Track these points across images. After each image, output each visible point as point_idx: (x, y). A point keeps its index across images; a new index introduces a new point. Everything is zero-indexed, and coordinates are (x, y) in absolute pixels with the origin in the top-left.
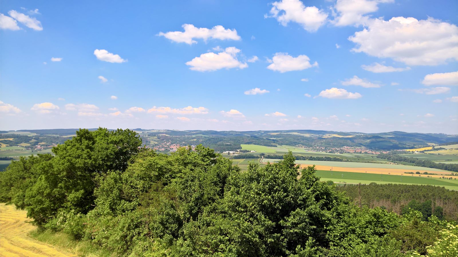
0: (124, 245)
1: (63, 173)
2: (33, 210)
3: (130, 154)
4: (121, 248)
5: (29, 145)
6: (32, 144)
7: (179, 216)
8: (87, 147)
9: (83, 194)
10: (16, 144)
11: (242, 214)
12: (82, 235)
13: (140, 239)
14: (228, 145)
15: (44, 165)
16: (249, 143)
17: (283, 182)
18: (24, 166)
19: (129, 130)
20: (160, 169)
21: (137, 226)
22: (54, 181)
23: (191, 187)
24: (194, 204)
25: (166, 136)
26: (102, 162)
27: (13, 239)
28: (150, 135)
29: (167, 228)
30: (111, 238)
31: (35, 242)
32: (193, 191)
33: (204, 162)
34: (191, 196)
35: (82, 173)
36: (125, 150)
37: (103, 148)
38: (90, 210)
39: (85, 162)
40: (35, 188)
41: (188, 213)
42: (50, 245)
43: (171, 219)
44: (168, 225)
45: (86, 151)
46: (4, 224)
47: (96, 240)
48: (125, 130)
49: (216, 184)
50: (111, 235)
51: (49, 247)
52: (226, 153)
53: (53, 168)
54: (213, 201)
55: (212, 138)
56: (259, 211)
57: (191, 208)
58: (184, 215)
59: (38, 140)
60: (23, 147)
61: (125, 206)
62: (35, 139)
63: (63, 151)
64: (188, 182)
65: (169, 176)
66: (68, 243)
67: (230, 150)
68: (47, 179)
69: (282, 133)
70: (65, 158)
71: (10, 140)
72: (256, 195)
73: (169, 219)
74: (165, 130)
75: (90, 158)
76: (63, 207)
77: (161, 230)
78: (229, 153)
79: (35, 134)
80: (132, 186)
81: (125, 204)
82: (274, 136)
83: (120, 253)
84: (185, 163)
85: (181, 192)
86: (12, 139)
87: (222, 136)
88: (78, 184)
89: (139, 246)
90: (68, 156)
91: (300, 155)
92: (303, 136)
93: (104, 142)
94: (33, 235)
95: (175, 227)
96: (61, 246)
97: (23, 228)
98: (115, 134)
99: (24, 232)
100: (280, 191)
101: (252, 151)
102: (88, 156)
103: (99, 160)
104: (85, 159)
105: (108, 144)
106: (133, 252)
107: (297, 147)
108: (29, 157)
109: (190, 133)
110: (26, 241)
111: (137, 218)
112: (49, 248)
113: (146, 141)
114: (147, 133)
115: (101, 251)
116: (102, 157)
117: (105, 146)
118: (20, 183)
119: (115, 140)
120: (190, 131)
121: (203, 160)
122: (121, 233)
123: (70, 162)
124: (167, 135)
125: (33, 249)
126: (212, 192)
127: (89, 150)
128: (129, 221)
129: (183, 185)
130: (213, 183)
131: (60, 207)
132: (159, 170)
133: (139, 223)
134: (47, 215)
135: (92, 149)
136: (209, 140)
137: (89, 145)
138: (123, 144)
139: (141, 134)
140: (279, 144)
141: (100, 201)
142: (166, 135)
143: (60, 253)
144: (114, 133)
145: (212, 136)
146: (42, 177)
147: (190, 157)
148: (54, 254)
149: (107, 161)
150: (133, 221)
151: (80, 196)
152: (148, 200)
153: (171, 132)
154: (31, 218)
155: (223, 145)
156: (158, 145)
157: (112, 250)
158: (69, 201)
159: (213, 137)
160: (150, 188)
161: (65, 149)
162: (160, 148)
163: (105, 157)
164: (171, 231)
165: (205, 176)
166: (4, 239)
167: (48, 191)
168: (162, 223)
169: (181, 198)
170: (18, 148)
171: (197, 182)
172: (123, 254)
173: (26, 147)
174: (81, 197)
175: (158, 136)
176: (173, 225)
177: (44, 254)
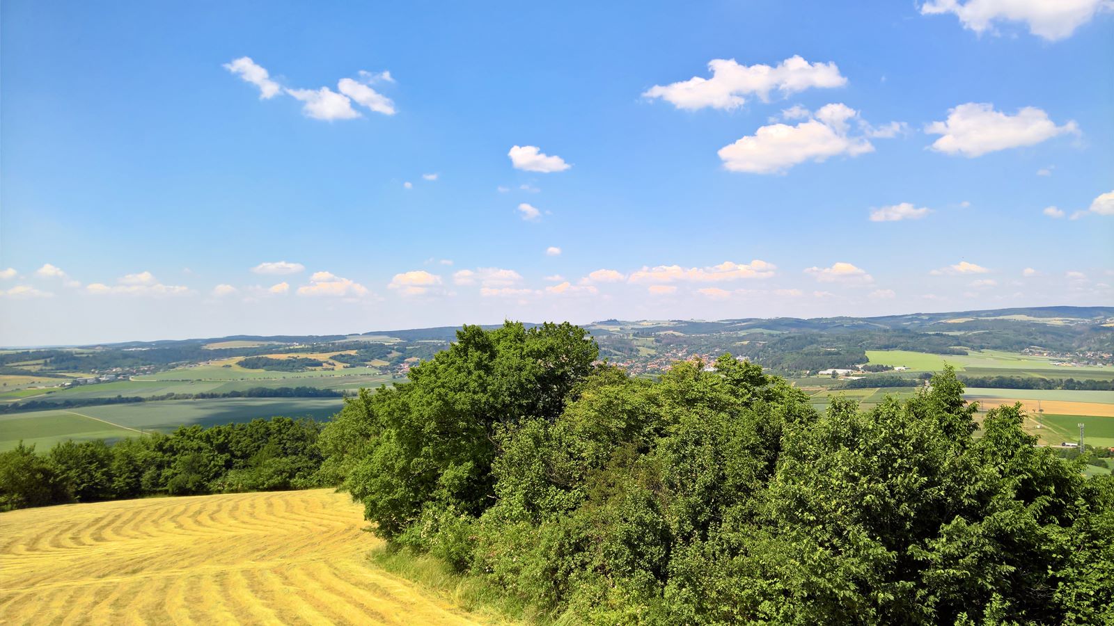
0: (549, 589)
1: (429, 424)
2: (374, 503)
3: (573, 380)
4: (546, 596)
5: (387, 364)
6: (392, 362)
7: (668, 527)
8: (479, 365)
9: (471, 471)
10: (362, 361)
11: (812, 527)
12: (468, 563)
13: (586, 578)
14: (830, 353)
15: (393, 406)
16: (887, 347)
17: (918, 447)
18: (367, 409)
19: (568, 325)
20: (631, 414)
21: (578, 548)
22: (413, 440)
23: (694, 458)
24: (701, 499)
25: (674, 336)
26: (509, 399)
27: (338, 566)
28: (638, 333)
29: (641, 555)
30: (525, 572)
31: (379, 573)
32: (698, 467)
33: (737, 396)
34: (694, 482)
35: (468, 424)
36: (561, 371)
37: (512, 368)
38: (487, 507)
39: (473, 399)
40: (378, 456)
41: (688, 522)
42: (407, 581)
43: (649, 533)
44: (642, 548)
45: (476, 373)
46: (325, 532)
47: (494, 575)
48: (560, 326)
49: (754, 450)
50: (525, 565)
51: (405, 585)
52: (828, 374)
53: (410, 413)
54: (748, 492)
55: (787, 338)
56: (856, 522)
57: (695, 511)
58: (681, 527)
59: (404, 353)
60: (376, 368)
61: (557, 499)
62: (397, 350)
63: (429, 375)
64: (687, 445)
65: (652, 431)
66: (442, 578)
67: (836, 365)
68: (400, 436)
69: (980, 318)
70: (432, 390)
71: (350, 355)
72: (844, 482)
73: (644, 533)
74: (672, 321)
75: (485, 391)
76: (433, 499)
77: (626, 560)
78: (834, 375)
79: (399, 340)
80: (571, 455)
81: (556, 495)
82: (959, 327)
83: (543, 607)
84: (688, 400)
85: (671, 471)
86: (355, 351)
87: (815, 331)
88: (462, 448)
89: (582, 592)
90: (439, 387)
91: (1037, 376)
92: (1044, 325)
93: (513, 354)
94: (379, 559)
95: (659, 554)
96: (428, 584)
97: (360, 543)
98: (540, 335)
99: (363, 550)
100: (910, 470)
101: (896, 369)
102: (481, 385)
103: (503, 395)
104: (475, 392)
105: (522, 357)
106: (570, 606)
107: (1026, 354)
108: (377, 389)
109: (732, 325)
110: (361, 569)
111: (577, 528)
112: (405, 587)
113: (630, 349)
114: (632, 329)
115: (504, 601)
116: (510, 389)
117: (516, 361)
118: (358, 445)
119: (538, 349)
120: (733, 322)
121: (733, 393)
122: (544, 563)
123: (443, 400)
124: (677, 334)
125: (374, 588)
126: (745, 471)
127: (482, 373)
128: (562, 534)
129: (675, 452)
130: (747, 448)
131: (427, 500)
132: (629, 417)
133: (583, 540)
134: (403, 515)
135: (488, 370)
136: (782, 341)
137: (482, 361)
138: (557, 358)
139: (618, 332)
140: (973, 348)
141: (505, 488)
142: (674, 333)
143: (425, 600)
144: (538, 331)
145: (790, 333)
146: (390, 432)
147: (700, 386)
148: (413, 600)
149: (522, 396)
150: (569, 535)
151: (466, 475)
152: (604, 487)
153: (686, 325)
154: (373, 521)
155: (818, 354)
156: (658, 358)
157: (527, 599)
158: (444, 486)
159: (791, 335)
160: (609, 458)
161: (434, 372)
162: (661, 364)
163: (516, 388)
164: (650, 562)
165: (729, 431)
166: (322, 565)
167: (401, 463)
168: (628, 542)
169: (672, 486)
170: (367, 370)
171: (708, 447)
172: (550, 610)
173: (381, 368)
174: (468, 478)
175: (655, 336)
176: (653, 549)
177: (394, 599)
